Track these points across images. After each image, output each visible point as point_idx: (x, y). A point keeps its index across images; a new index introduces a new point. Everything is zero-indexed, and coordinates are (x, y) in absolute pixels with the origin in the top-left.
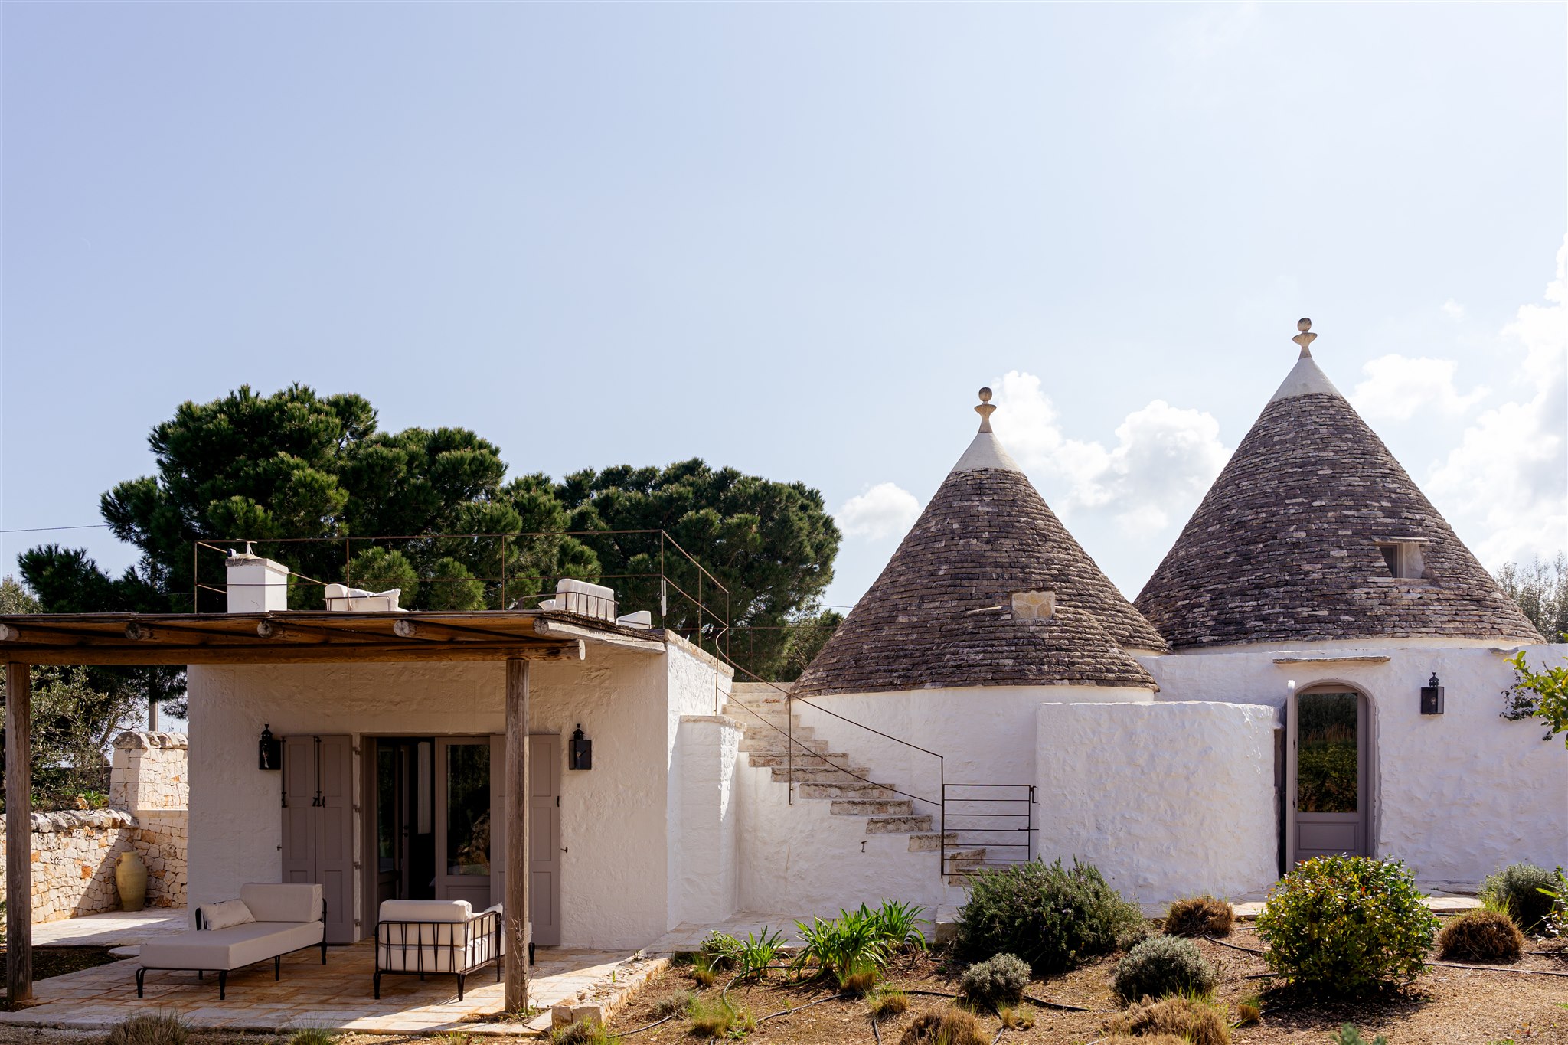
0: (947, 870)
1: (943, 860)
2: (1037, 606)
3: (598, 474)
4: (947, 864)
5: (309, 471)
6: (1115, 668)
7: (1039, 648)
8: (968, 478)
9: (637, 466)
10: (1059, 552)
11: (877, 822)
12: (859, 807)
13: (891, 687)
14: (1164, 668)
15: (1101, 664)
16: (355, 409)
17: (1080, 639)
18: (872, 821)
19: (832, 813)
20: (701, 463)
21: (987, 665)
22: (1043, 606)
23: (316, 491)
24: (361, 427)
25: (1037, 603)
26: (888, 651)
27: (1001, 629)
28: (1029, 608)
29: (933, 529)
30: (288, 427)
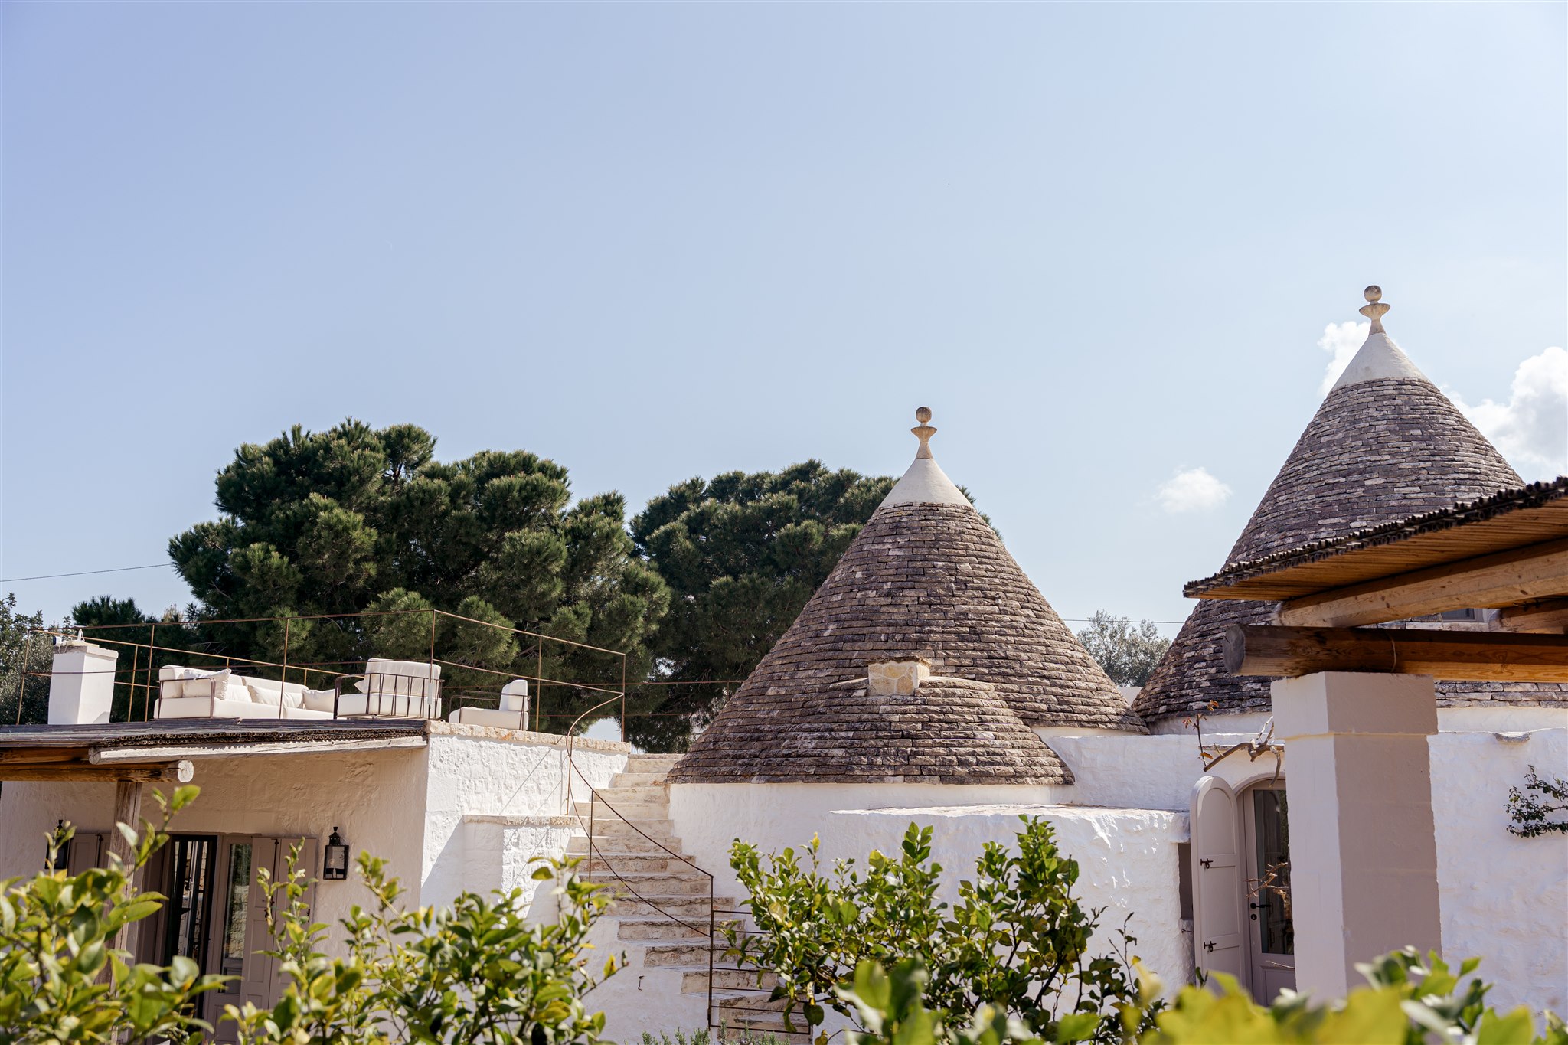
0: (716, 1021)
1: (710, 1007)
2: (896, 680)
3: (708, 484)
4: (716, 1012)
5: (338, 511)
6: (973, 760)
7: (880, 734)
8: (888, 515)
9: (749, 472)
10: (980, 603)
11: (663, 952)
12: (662, 930)
13: (731, 777)
14: (1084, 752)
15: (955, 754)
16: (406, 441)
17: (940, 721)
18: (653, 950)
19: (620, 937)
20: (818, 465)
21: (815, 756)
22: (903, 679)
23: (340, 532)
24: (415, 458)
25: (896, 676)
26: (746, 731)
27: (848, 709)
28: (887, 682)
29: (837, 579)
30: (331, 466)
